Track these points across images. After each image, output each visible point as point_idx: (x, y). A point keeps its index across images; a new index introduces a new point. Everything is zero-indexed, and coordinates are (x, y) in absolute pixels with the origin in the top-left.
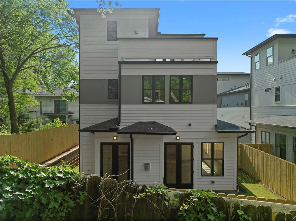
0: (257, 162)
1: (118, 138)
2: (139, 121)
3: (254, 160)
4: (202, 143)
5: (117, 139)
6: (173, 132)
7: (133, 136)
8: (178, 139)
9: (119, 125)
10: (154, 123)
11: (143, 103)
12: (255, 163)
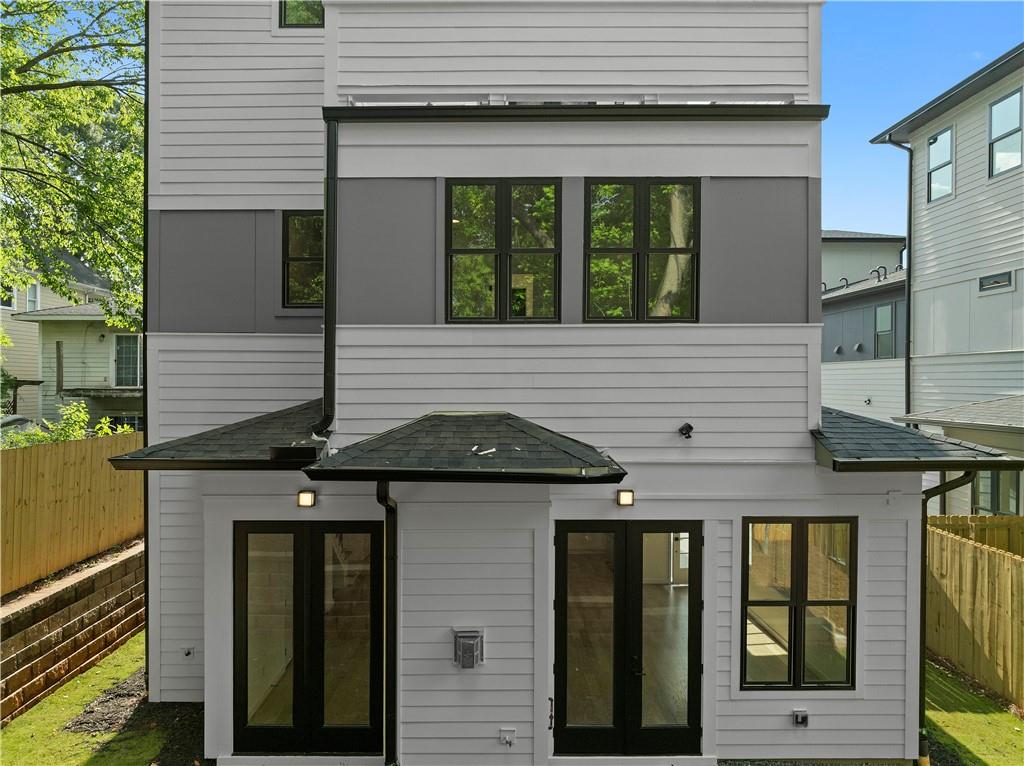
0: (986, 604)
1: (320, 497)
2: (429, 411)
3: (967, 596)
4: (746, 521)
5: (314, 505)
6: (605, 471)
7: (395, 489)
8: (629, 502)
9: (328, 434)
10: (506, 419)
11: (447, 322)
12: (973, 611)
